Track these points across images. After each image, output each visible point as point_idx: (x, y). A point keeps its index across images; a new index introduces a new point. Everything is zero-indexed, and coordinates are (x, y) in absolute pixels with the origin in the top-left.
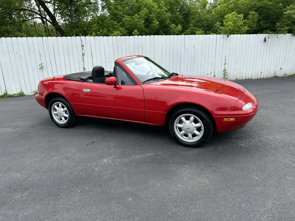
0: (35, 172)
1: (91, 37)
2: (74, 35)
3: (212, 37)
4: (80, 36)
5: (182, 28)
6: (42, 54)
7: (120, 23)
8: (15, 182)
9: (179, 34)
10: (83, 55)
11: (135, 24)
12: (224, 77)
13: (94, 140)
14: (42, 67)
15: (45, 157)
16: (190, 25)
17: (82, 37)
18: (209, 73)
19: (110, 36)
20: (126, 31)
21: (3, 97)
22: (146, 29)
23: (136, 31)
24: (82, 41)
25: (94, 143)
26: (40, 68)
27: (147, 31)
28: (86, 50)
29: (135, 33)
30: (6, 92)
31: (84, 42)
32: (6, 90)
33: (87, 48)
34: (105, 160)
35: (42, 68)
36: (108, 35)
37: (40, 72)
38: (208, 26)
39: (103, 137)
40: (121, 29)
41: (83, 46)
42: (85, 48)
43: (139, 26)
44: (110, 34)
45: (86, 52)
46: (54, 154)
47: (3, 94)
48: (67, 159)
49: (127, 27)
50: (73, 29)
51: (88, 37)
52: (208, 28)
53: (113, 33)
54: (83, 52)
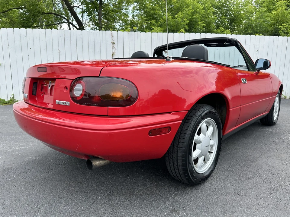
1: (125, 32)
2: (103, 29)
4: (110, 30)
6: (62, 51)
10: (113, 54)
17: (113, 31)
21: (8, 103)
24: (112, 36)
28: (117, 49)
30: (13, 97)
31: (115, 38)
32: (13, 95)
33: (118, 47)
36: (146, 32)
41: (113, 43)
42: (115, 46)
45: (116, 51)
47: (9, 100)
51: (121, 33)
54: (114, 51)
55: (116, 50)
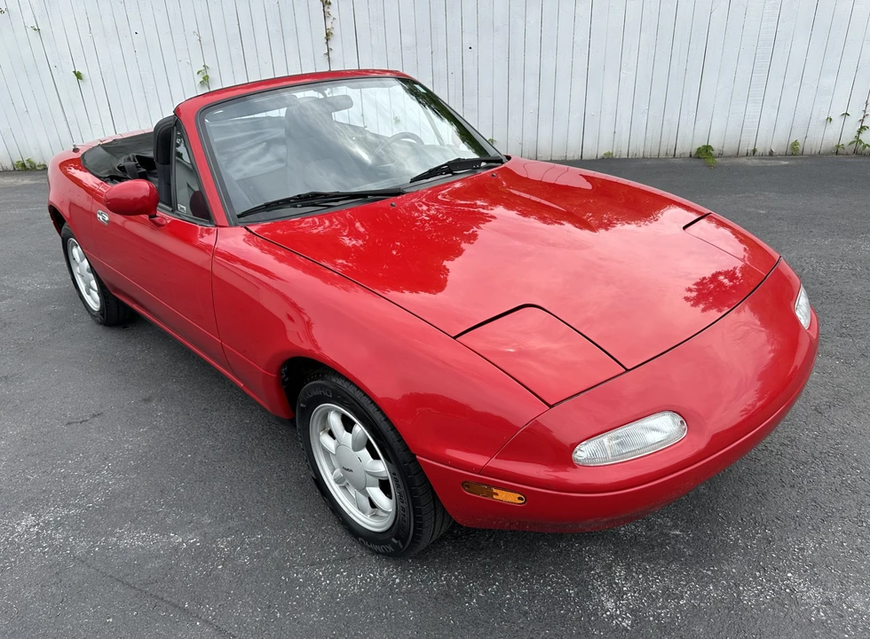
10: (327, 35)
14: (206, 77)
18: (836, 116)
26: (201, 82)
28: (337, 17)
33: (340, 13)
35: (206, 83)
41: (327, 3)
42: (333, 10)
45: (336, 25)
54: (329, 26)
55: (334, 22)
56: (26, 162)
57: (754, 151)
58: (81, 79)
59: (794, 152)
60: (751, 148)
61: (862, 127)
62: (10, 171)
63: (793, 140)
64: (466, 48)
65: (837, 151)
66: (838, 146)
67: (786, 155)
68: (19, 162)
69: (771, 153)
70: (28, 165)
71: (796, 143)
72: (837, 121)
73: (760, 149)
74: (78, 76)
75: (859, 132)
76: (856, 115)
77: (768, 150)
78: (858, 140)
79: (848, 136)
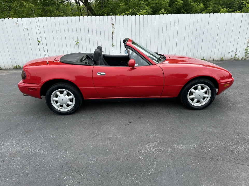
0: (83, 152)
1: (121, 16)
2: (106, 15)
3: (237, 15)
4: (110, 15)
5: (204, 6)
6: (79, 32)
7: (147, 2)
8: (66, 162)
9: (200, 13)
10: (112, 32)
11: (160, 3)
12: (246, 55)
13: (131, 120)
14: (78, 42)
15: (89, 135)
16: (209, 3)
17: (112, 16)
18: (230, 51)
19: (137, 15)
20: (151, 10)
22: (169, 8)
23: (163, 10)
24: (112, 20)
25: (131, 123)
26: (76, 44)
27: (170, 9)
28: (115, 28)
29: (162, 13)
31: (114, 20)
33: (116, 27)
34: (147, 147)
35: (77, 44)
36: (136, 15)
37: (76, 47)
38: (229, 4)
39: (138, 116)
40: (147, 8)
41: (113, 24)
42: (114, 26)
43: (163, 5)
44: (138, 13)
45: (115, 30)
46: (96, 132)
48: (110, 140)
49: (152, 6)
50: (102, 8)
51: (118, 17)
52: (229, 6)
53: (140, 12)
54: (113, 30)
56: (17, 67)
57: (214, 60)
58: (40, 42)
59: (222, 60)
60: (213, 59)
61: (236, 54)
62: (12, 69)
63: (222, 57)
64: (148, 36)
65: (231, 60)
66: (231, 58)
67: (220, 61)
68: (15, 66)
69: (217, 60)
70: (18, 67)
71: (222, 58)
72: (231, 53)
73: (215, 60)
74: (39, 42)
75: (235, 55)
76: (235, 51)
77: (216, 60)
78: (235, 57)
79: (233, 56)
